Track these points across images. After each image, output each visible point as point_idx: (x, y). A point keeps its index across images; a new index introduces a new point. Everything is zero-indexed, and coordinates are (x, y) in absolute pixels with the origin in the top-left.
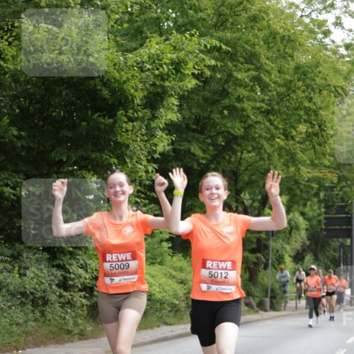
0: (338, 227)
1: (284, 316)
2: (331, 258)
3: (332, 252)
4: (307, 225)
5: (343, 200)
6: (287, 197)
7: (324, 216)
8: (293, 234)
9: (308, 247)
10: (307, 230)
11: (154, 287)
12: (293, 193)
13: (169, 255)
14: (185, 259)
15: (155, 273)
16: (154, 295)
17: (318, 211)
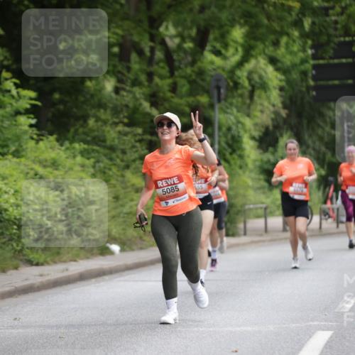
0: (336, 82)
1: (244, 244)
2: (326, 139)
3: (328, 129)
4: (281, 80)
5: (347, 33)
6: (243, 30)
7: (312, 62)
8: (256, 98)
9: (285, 121)
10: (281, 89)
11: (6, 196)
12: (254, 21)
13: (32, 138)
14: (62, 145)
15: (7, 172)
16: (6, 210)
17: (301, 55)
